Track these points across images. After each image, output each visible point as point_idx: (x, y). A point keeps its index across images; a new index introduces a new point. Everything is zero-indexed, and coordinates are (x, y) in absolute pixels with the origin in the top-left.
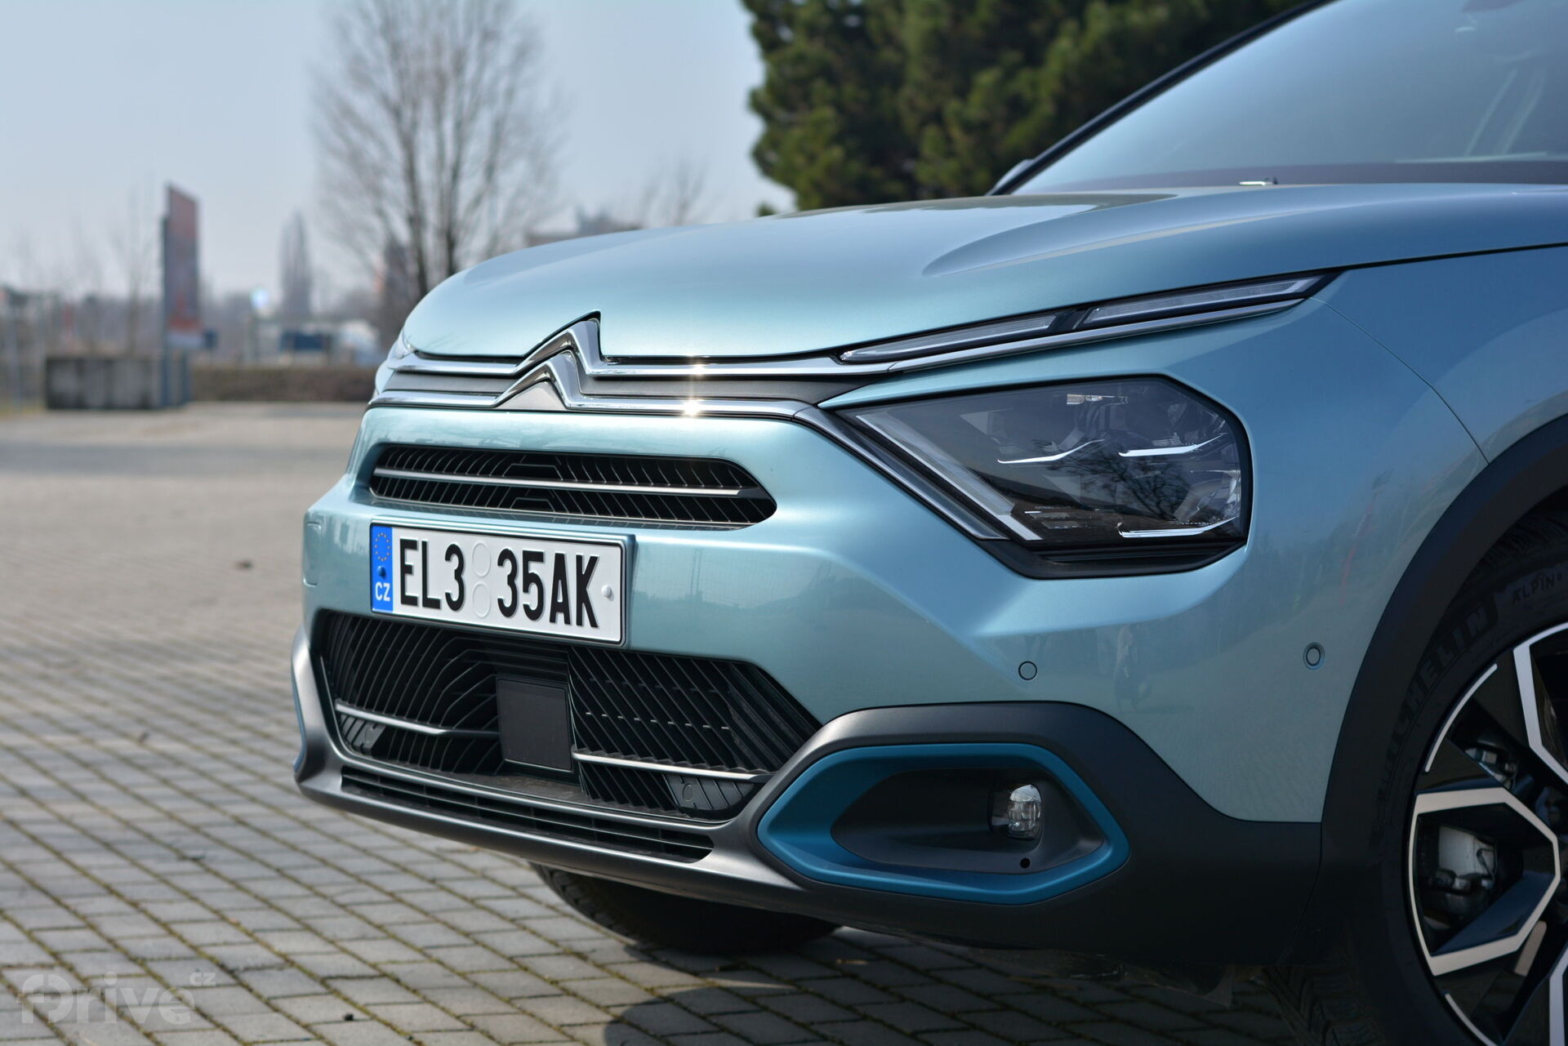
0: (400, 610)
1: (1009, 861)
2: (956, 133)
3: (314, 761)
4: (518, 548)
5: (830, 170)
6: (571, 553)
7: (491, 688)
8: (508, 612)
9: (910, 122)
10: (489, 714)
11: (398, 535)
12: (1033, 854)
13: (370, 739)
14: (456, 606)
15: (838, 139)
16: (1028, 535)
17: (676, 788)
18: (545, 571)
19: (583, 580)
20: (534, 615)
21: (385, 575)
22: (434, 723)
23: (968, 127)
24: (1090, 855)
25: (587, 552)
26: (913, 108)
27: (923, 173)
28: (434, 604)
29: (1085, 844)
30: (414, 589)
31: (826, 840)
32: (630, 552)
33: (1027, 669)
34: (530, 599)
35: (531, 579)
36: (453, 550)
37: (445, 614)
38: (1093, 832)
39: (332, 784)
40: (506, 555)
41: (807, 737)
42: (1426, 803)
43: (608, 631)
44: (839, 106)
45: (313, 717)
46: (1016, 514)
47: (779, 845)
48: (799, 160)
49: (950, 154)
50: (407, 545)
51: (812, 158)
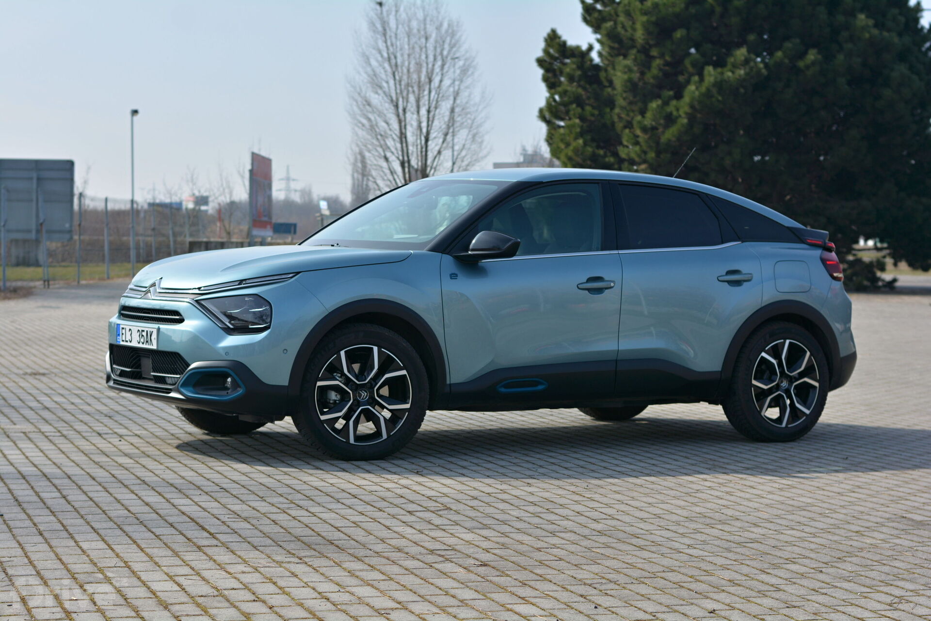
0: (122, 343)
1: (224, 393)
2: (638, 132)
3: (109, 378)
4: (140, 329)
5: (576, 151)
6: (149, 330)
7: (140, 360)
8: (139, 343)
9: (619, 126)
10: (139, 366)
11: (121, 326)
12: (229, 391)
13: (118, 373)
14: (131, 342)
15: (581, 134)
16: (231, 327)
17: (167, 379)
18: (144, 334)
19: (151, 336)
20: (143, 343)
21: (119, 335)
22: (129, 368)
23: (644, 129)
24: (238, 391)
25: (151, 330)
26: (620, 117)
27: (623, 153)
28: (127, 341)
29: (239, 389)
30: (124, 339)
31: (191, 389)
32: (159, 329)
33: (227, 353)
34: (142, 340)
35: (142, 336)
36: (130, 330)
37: (129, 344)
38: (240, 387)
39: (111, 383)
40: (139, 331)
41: (188, 367)
42: (319, 384)
43: (154, 347)
44: (582, 118)
45: (109, 368)
46: (230, 322)
47: (182, 390)
48: (562, 146)
49: (637, 143)
50: (123, 328)
51: (568, 145)
